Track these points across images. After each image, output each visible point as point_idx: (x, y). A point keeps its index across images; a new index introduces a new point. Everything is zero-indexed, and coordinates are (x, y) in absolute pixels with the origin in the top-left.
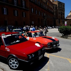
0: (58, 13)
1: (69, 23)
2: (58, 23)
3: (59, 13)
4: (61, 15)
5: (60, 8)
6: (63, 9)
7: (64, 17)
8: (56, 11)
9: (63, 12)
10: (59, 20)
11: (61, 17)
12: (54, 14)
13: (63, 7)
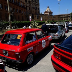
1: (44, 18)
3: (33, 7)
4: (36, 9)
5: (34, 3)
6: (37, 4)
7: (39, 12)
8: (29, 6)
9: (37, 7)
11: (36, 13)
12: (27, 9)
13: (37, 2)
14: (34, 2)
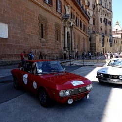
0: (99, 20)
3: (101, 19)
4: (106, 25)
5: (103, 9)
6: (109, 12)
8: (94, 15)
11: (106, 32)
13: (108, 7)
14: (104, 7)
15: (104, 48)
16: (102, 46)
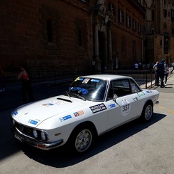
0: (162, 13)
2: (163, 50)
10: (165, 37)
15: (169, 55)
16: (165, 53)
